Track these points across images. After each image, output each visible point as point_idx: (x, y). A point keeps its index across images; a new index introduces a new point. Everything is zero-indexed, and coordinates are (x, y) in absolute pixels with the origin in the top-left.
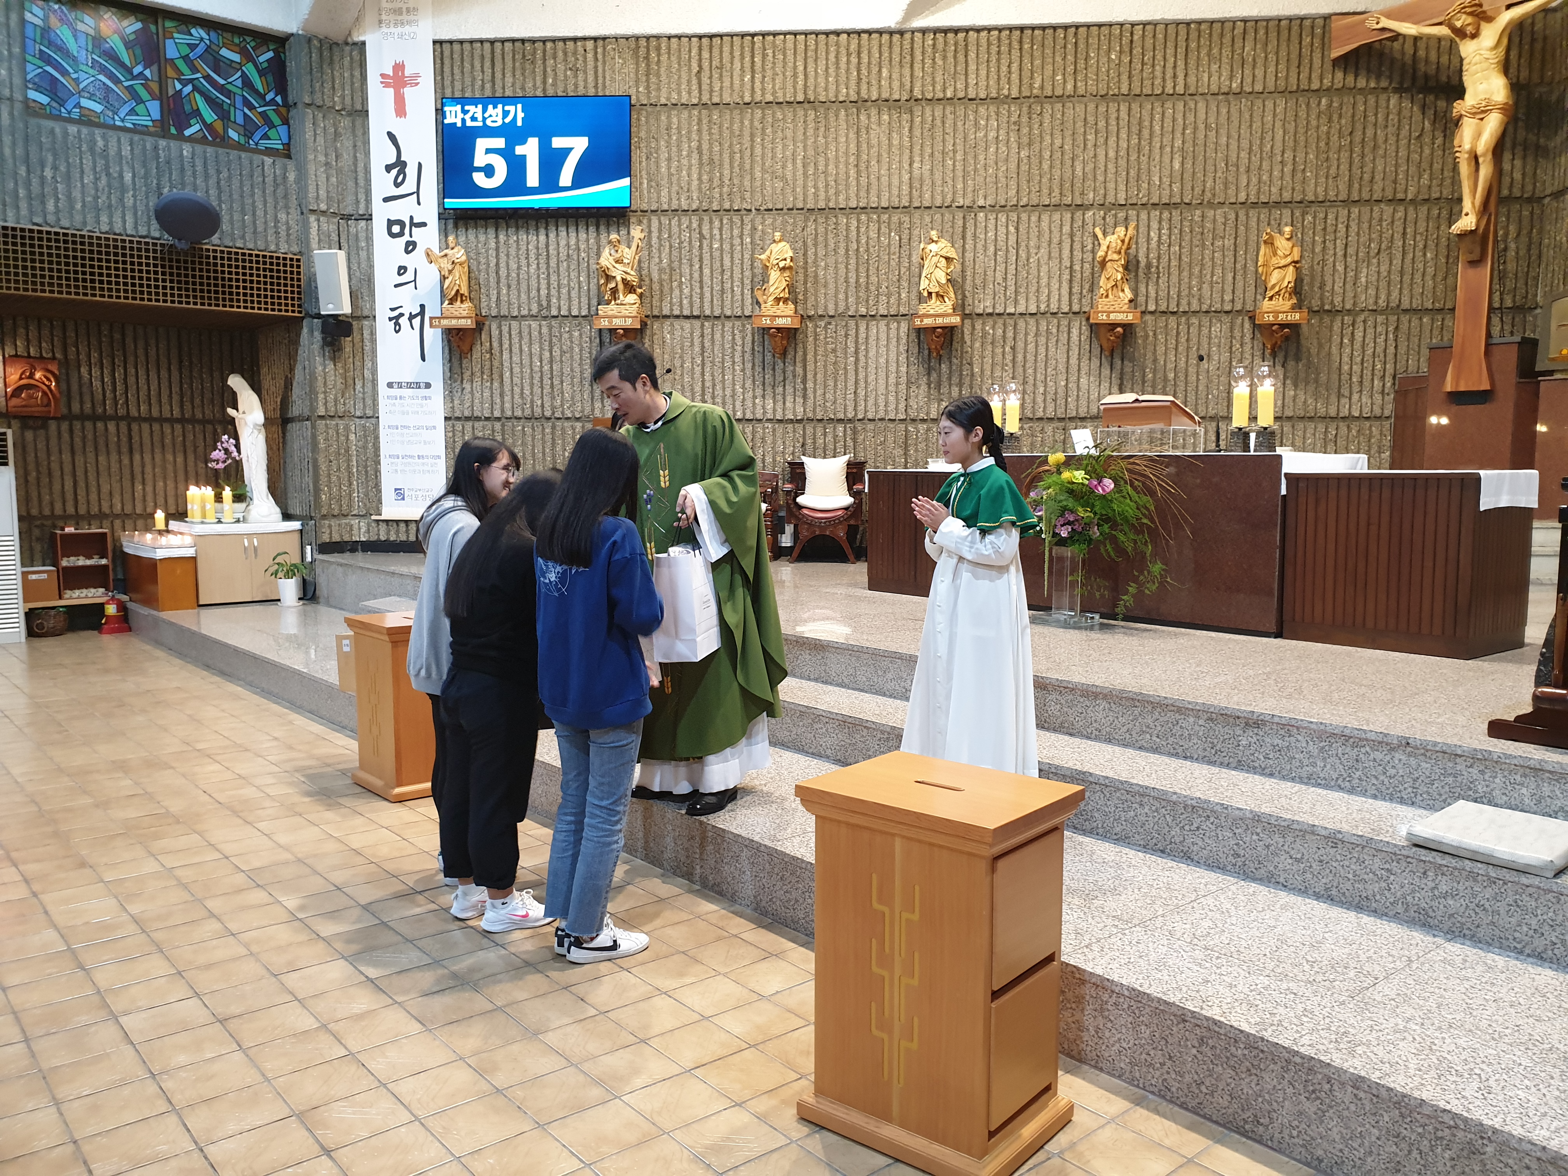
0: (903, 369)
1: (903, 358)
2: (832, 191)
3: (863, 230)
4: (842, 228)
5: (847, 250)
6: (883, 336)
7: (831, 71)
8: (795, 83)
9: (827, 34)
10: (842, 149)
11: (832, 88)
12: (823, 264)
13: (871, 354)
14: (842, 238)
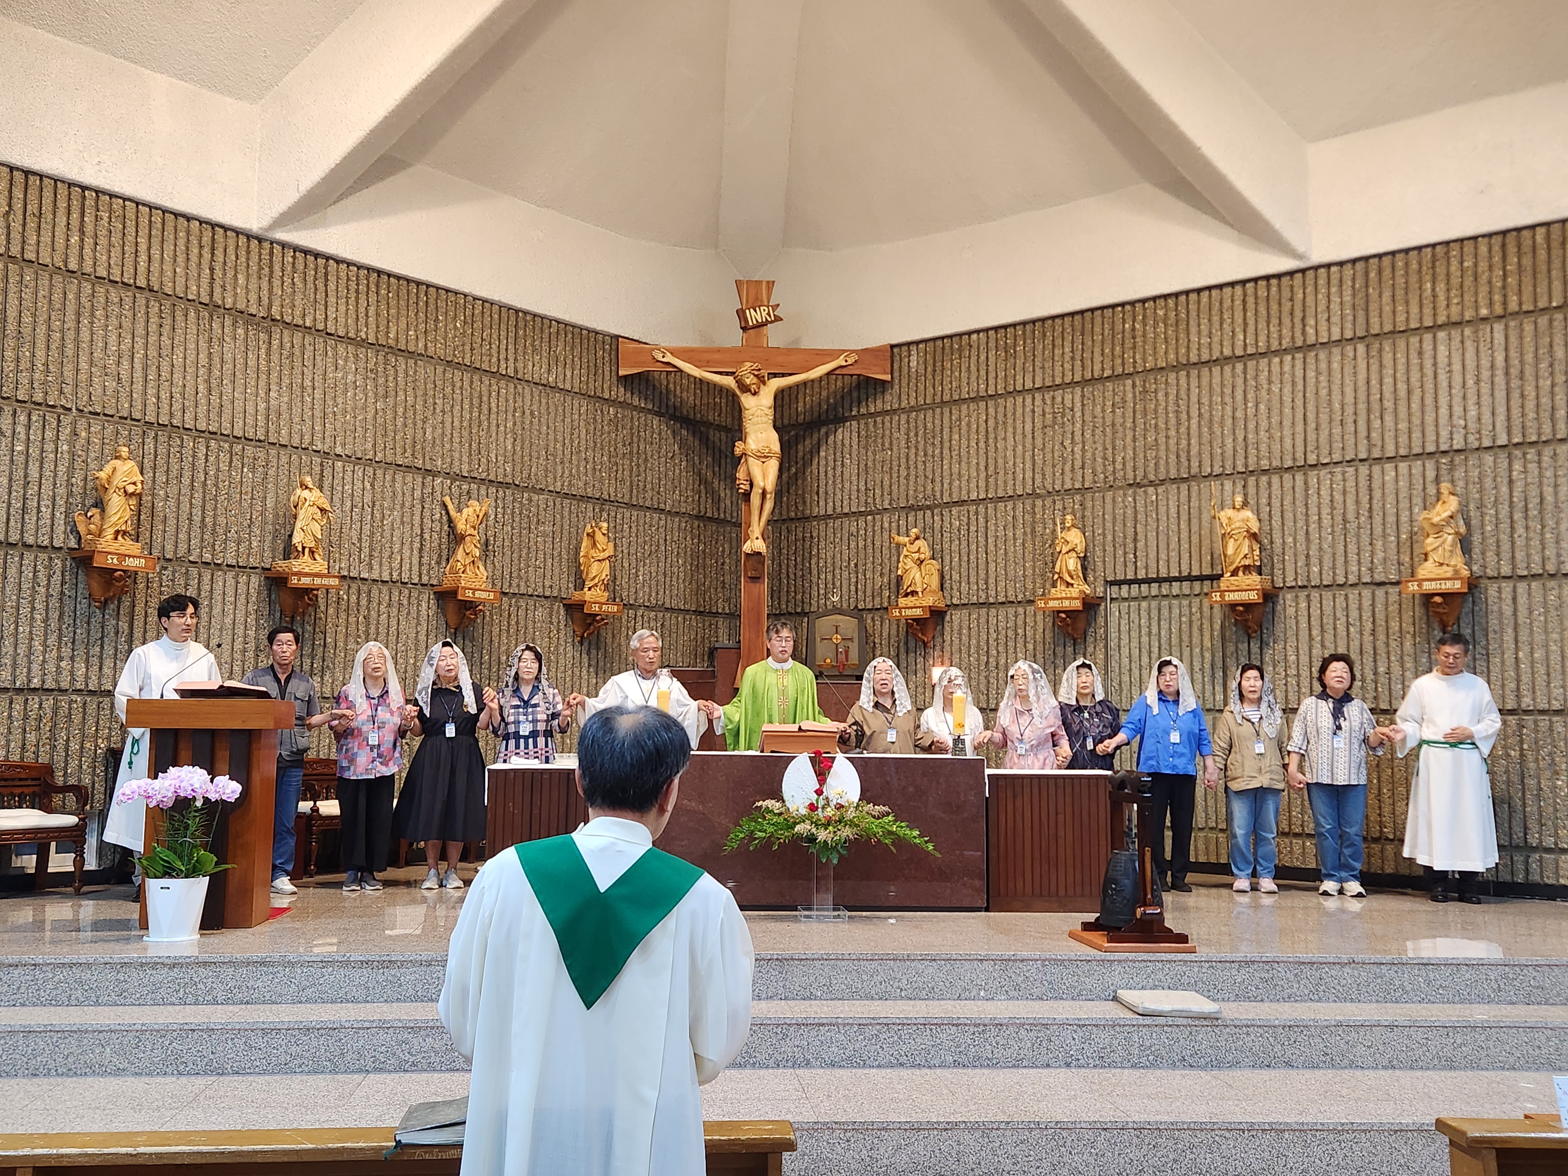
0: (251, 633)
1: (251, 620)
2: (177, 406)
3: (212, 459)
4: (187, 452)
5: (193, 481)
6: (230, 591)
7: (181, 259)
8: (136, 263)
9: (176, 215)
10: (191, 358)
11: (181, 281)
12: (162, 493)
13: (214, 612)
14: (186, 465)
